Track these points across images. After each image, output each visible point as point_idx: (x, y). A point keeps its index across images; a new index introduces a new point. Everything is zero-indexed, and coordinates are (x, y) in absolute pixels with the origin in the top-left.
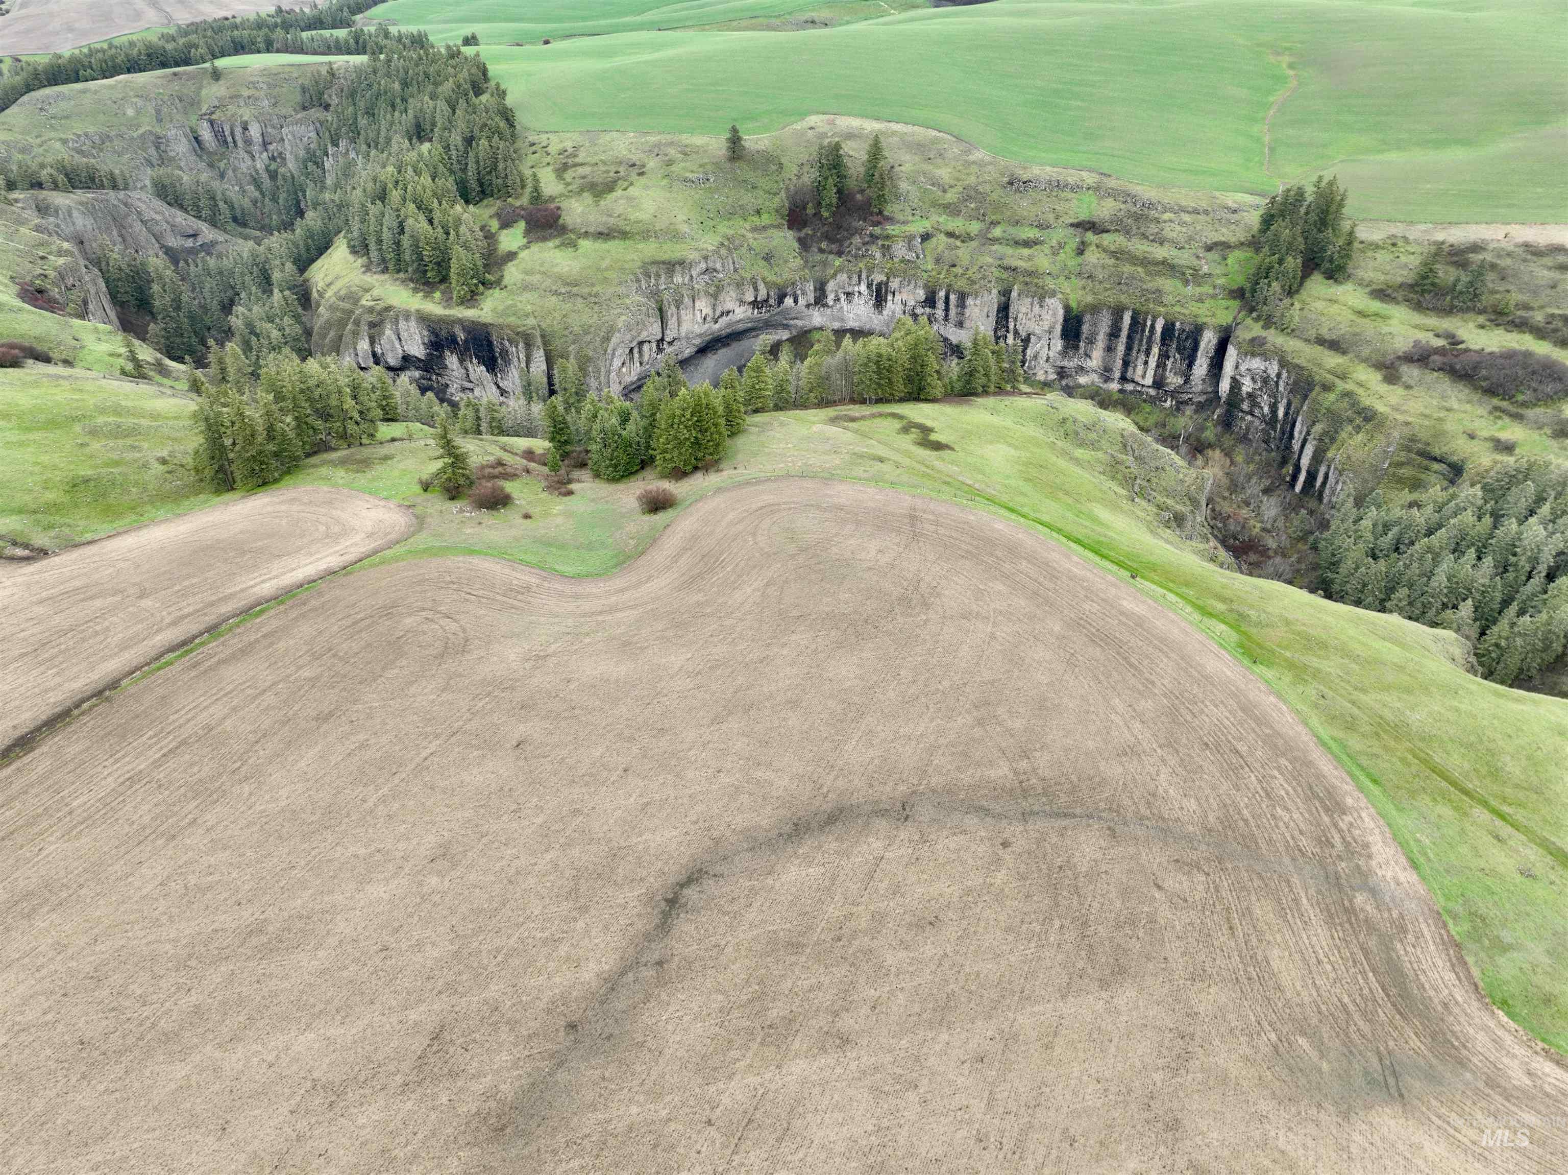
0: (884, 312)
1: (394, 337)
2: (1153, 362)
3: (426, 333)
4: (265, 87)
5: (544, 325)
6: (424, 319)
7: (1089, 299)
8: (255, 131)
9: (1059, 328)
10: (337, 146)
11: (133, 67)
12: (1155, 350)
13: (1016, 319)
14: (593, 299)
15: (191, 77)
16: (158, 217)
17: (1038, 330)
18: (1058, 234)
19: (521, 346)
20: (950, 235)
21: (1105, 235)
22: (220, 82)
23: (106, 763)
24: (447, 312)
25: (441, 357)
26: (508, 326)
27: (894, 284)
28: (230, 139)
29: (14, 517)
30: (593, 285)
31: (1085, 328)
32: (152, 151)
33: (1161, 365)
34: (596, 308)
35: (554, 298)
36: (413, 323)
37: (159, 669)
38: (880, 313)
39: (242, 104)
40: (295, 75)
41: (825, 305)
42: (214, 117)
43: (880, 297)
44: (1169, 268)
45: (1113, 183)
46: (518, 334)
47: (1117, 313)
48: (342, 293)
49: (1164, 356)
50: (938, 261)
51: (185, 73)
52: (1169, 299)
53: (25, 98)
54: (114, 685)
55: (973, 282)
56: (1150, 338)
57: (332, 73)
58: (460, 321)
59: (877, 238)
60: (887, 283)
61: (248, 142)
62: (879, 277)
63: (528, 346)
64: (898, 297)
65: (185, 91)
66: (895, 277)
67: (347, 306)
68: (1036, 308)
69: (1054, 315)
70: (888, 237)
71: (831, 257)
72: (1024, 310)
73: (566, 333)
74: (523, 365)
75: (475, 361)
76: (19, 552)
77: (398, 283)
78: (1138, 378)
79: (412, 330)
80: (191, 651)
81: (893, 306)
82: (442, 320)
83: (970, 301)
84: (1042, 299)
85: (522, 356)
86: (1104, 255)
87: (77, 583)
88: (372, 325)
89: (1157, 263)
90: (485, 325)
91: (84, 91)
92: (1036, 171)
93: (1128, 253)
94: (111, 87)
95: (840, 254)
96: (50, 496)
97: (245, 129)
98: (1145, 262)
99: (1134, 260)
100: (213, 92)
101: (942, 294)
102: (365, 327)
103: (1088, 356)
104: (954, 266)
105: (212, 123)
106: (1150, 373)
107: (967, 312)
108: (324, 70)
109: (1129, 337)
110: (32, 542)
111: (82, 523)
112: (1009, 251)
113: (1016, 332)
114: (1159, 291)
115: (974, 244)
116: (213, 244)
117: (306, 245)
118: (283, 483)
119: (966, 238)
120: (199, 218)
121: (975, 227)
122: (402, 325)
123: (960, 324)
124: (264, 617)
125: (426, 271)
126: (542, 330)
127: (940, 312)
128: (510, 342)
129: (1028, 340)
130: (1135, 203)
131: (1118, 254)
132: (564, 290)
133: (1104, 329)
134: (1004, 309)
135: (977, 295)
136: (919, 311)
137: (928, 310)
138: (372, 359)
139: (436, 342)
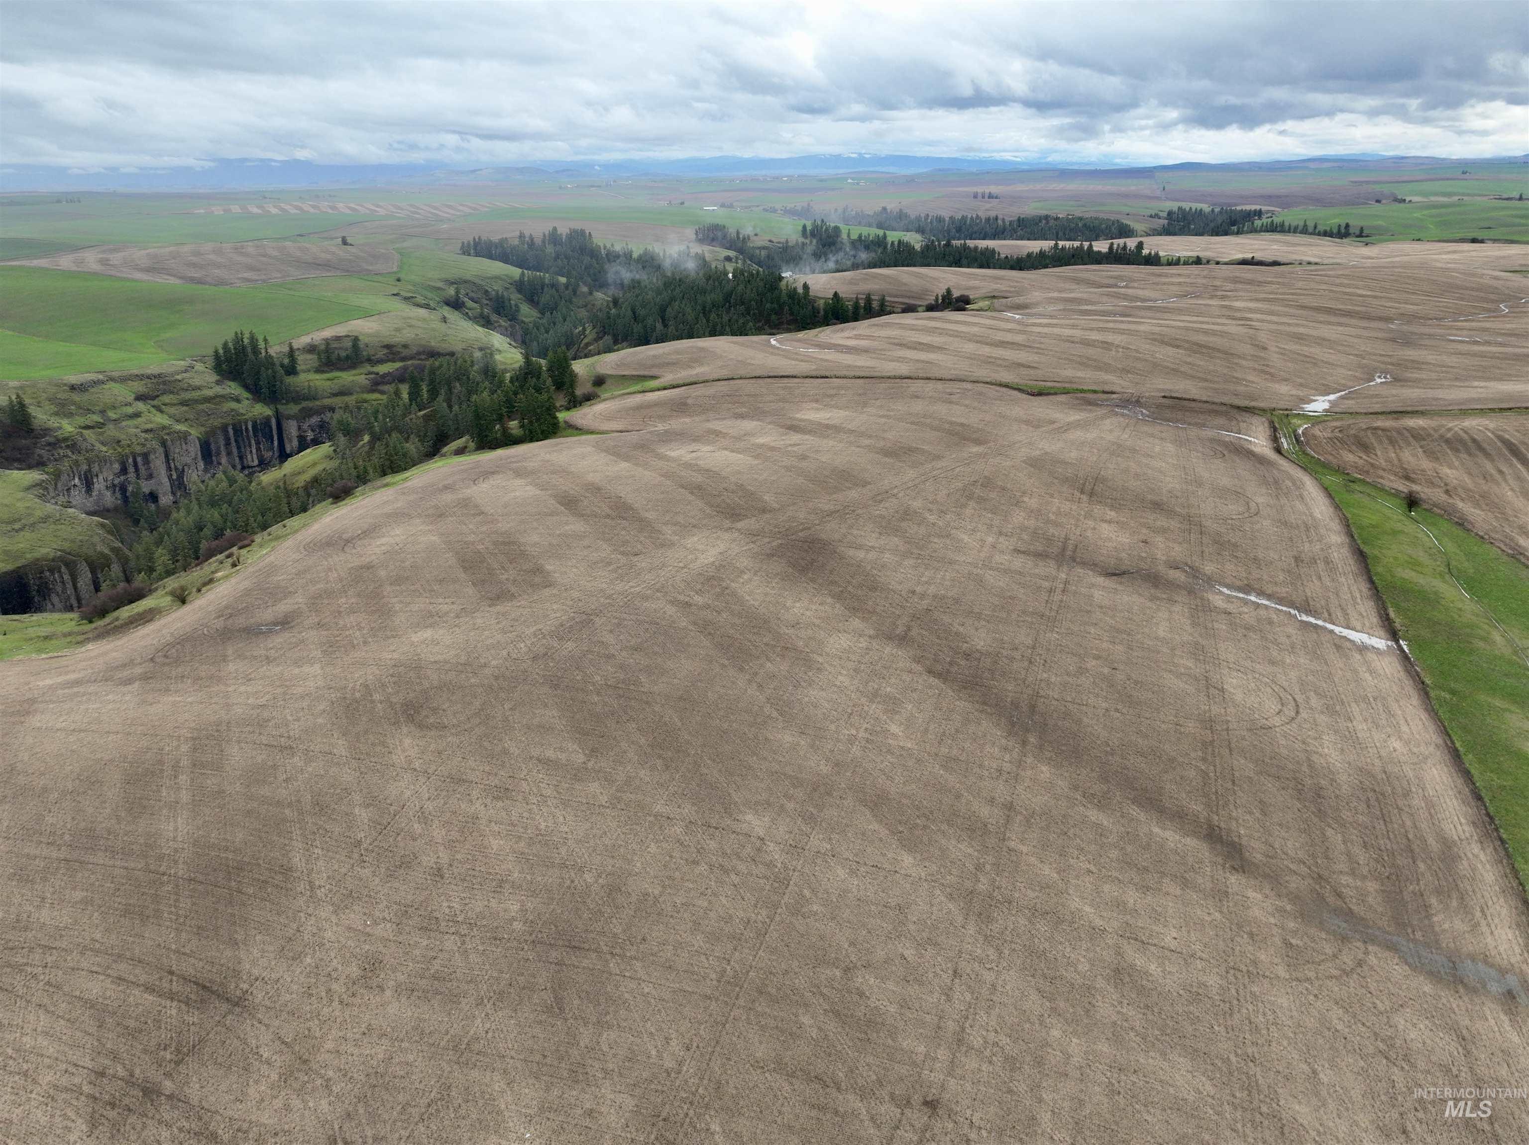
0: (94, 494)
2: (254, 451)
7: (203, 429)
9: (199, 453)
12: (253, 442)
13: (174, 460)
17: (188, 460)
18: (140, 406)
19: (63, 569)
20: (87, 427)
21: (160, 398)
27: (95, 468)
31: (213, 447)
33: (258, 449)
35: (22, 533)
38: (91, 496)
43: (89, 485)
44: (220, 398)
45: (115, 374)
47: (224, 429)
49: (258, 443)
50: (103, 444)
52: (242, 412)
55: (144, 445)
56: (248, 436)
59: (55, 444)
60: (90, 471)
62: (85, 467)
64: (101, 477)
66: (94, 462)
68: (184, 446)
69: (195, 446)
70: (64, 440)
72: (177, 451)
73: (78, 543)
78: (251, 464)
81: (99, 485)
83: (152, 457)
84: (185, 438)
86: (176, 407)
89: (213, 398)
90: (13, 572)
92: (73, 379)
93: (189, 400)
98: (208, 400)
99: (196, 401)
101: (131, 460)
103: (219, 464)
104: (119, 442)
106: (255, 456)
107: (152, 465)
109: (236, 441)
112: (134, 422)
113: (176, 469)
114: (232, 410)
115: (110, 426)
119: (100, 425)
121: (97, 418)
123: (150, 477)
127: (132, 476)
128: (52, 571)
129: (183, 470)
130: (148, 377)
131: (184, 403)
132: (17, 526)
133: (222, 442)
134: (167, 456)
135: (154, 451)
136: (116, 482)
137: (122, 478)
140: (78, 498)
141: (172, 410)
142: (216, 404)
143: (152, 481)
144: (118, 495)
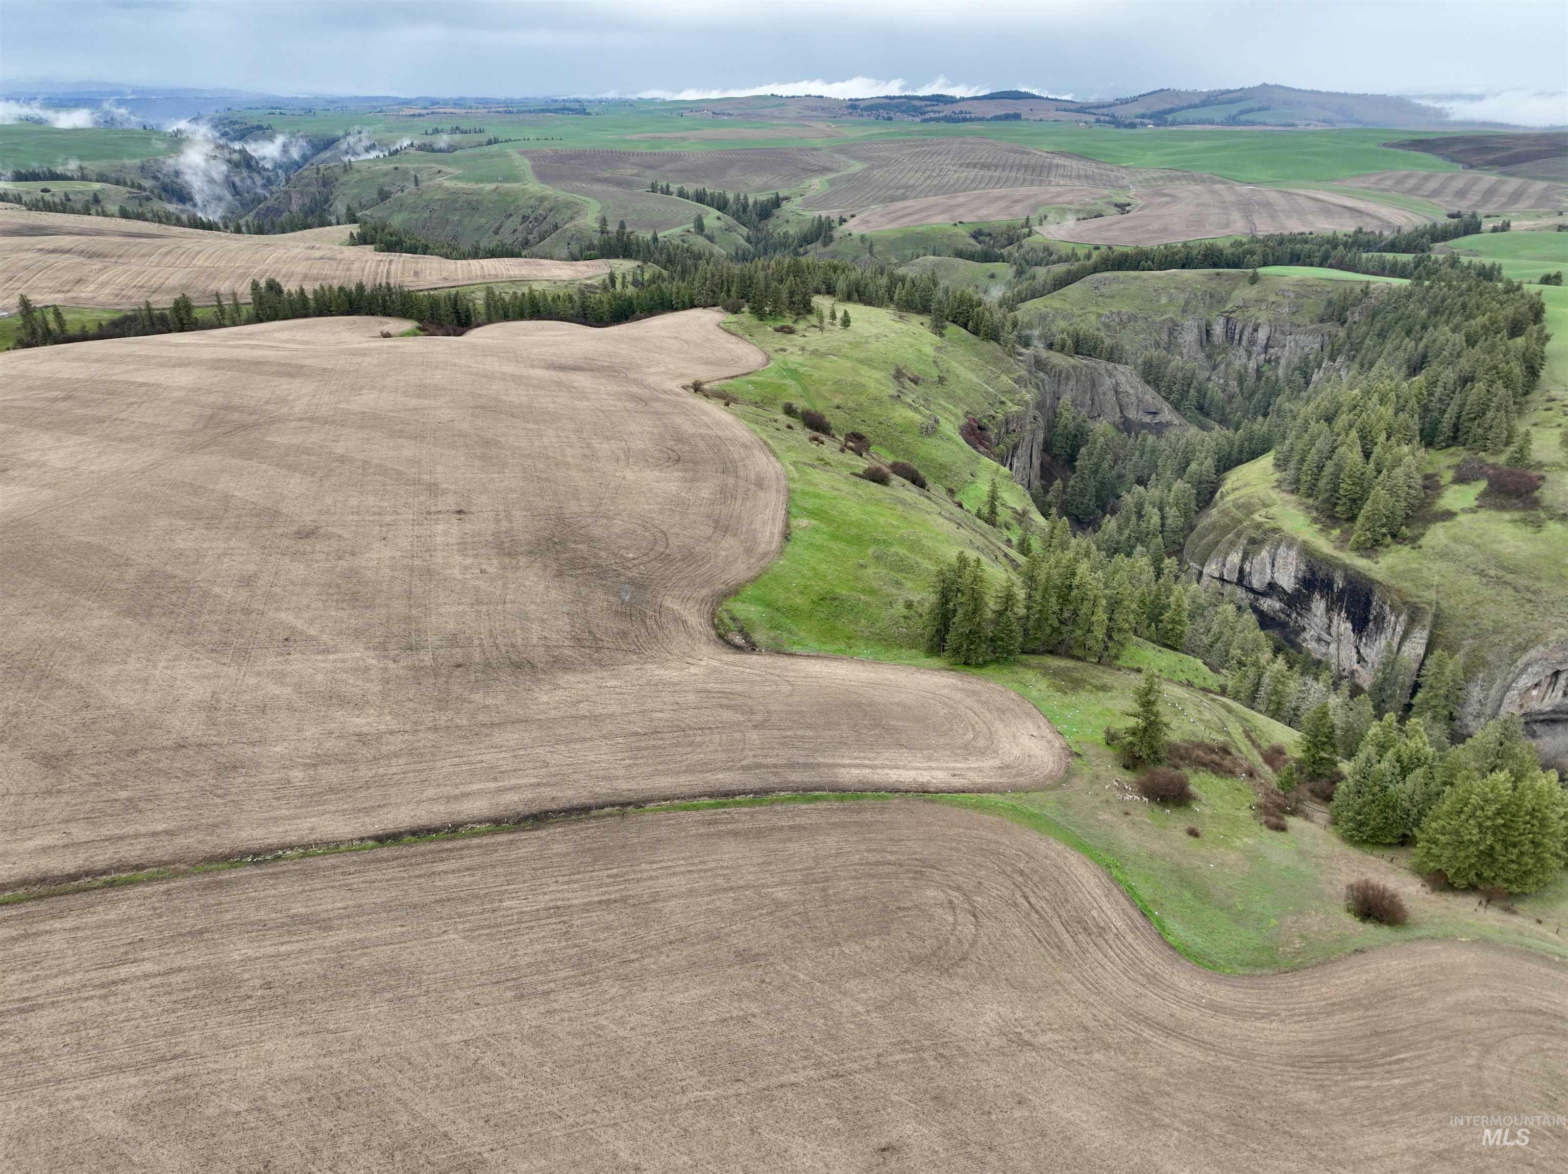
1: (1268, 561)
3: (1303, 567)
4: (1293, 295)
5: (1444, 604)
6: (1306, 552)
8: (1262, 335)
10: (1334, 361)
11: (1186, 263)
14: (1529, 596)
15: (1230, 278)
16: (1131, 391)
19: (1403, 618)
22: (1255, 286)
23: (560, 879)
24: (1336, 553)
25: (1309, 598)
26: (1399, 591)
28: (1237, 337)
29: (760, 608)
30: (1538, 579)
32: (1165, 336)
34: (1528, 607)
35: (1475, 579)
36: (1293, 553)
37: (686, 809)
39: (1264, 307)
40: (1329, 289)
42: (1233, 315)
46: (1405, 603)
48: (1242, 501)
51: (1227, 274)
53: (1089, 278)
54: (639, 804)
57: (1366, 293)
58: (1345, 568)
61: (1253, 342)
63: (1413, 621)
65: (1219, 289)
67: (1239, 515)
74: (1397, 639)
75: (1343, 614)
76: (738, 640)
77: (1302, 507)
79: (1290, 560)
80: (724, 805)
82: (1326, 560)
85: (1399, 629)
87: (739, 688)
88: (1253, 541)
91: (1136, 278)
94: (1159, 278)
96: (799, 600)
97: (1256, 330)
100: (1245, 292)
102: (1243, 541)
105: (1228, 320)
108: (1358, 289)
110: (753, 635)
111: (802, 634)
116: (1168, 424)
117: (1241, 446)
118: (984, 671)
120: (1167, 399)
122: (1282, 551)
124: (812, 806)
125: (1336, 504)
126: (1439, 608)
138: (1237, 575)
139: (1309, 581)
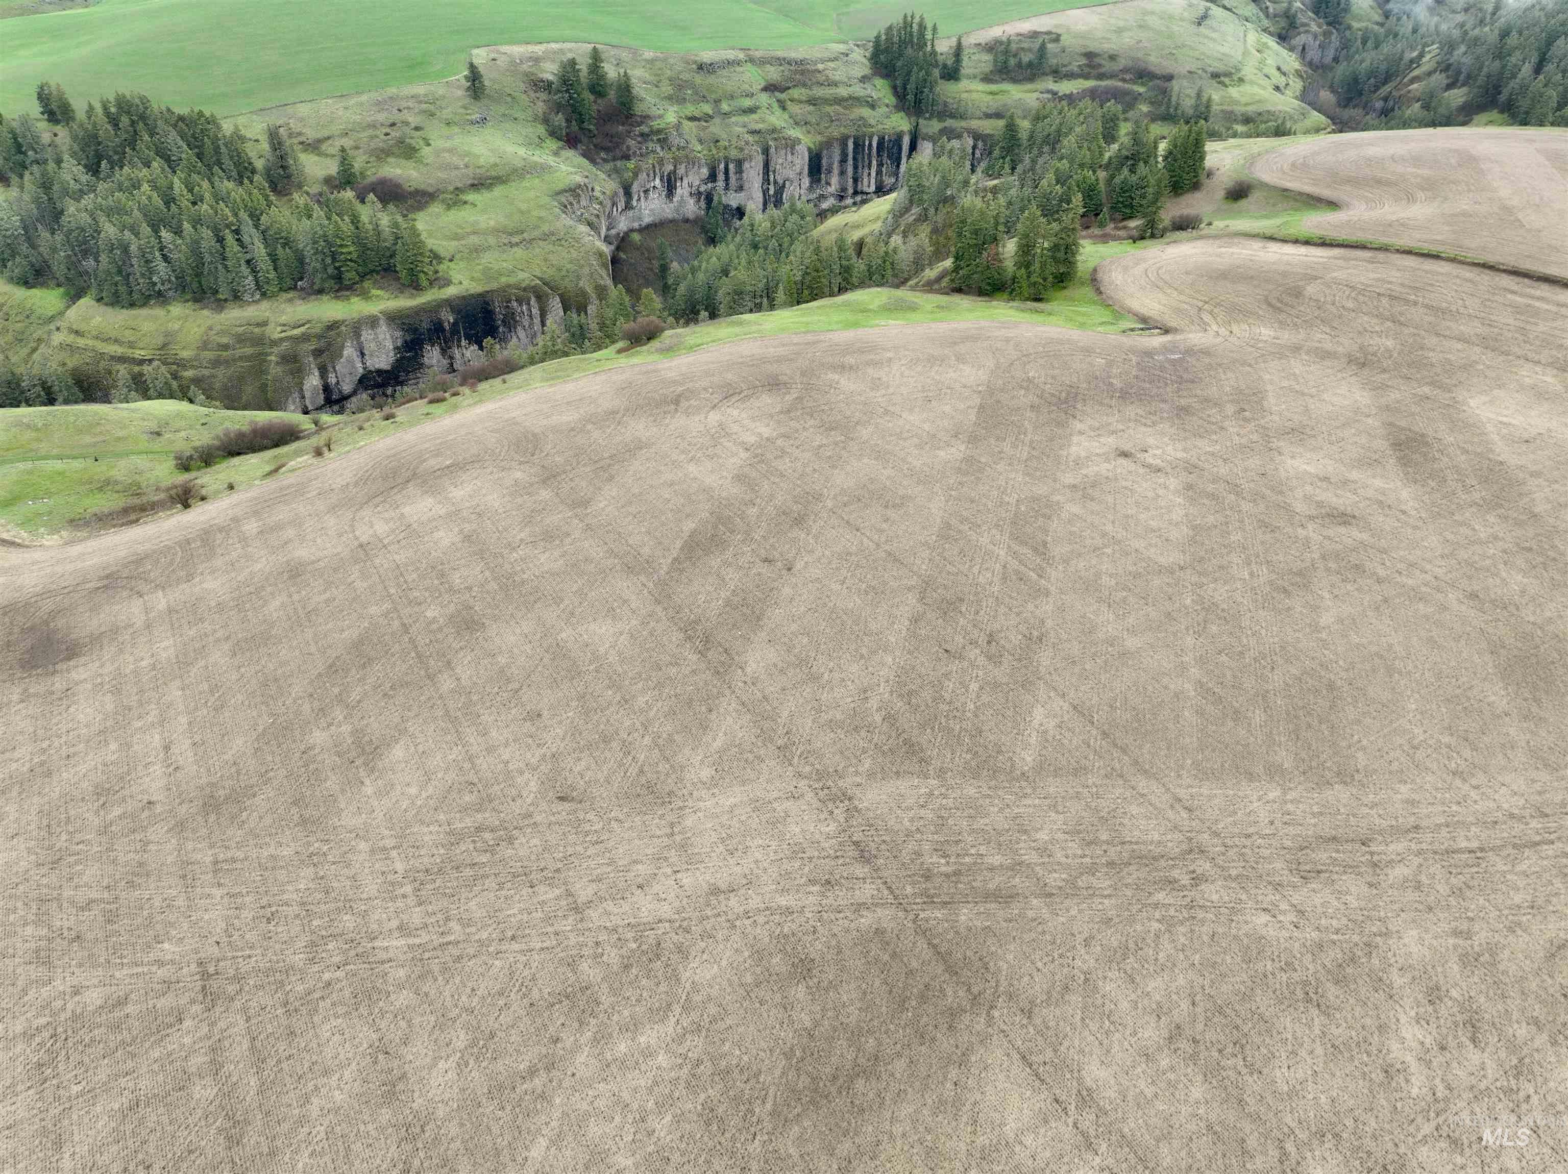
0: (675, 199)
1: (354, 356)
2: (873, 174)
3: (398, 334)
5: (536, 274)
6: (393, 318)
7: (819, 138)
9: (806, 168)
12: (874, 162)
13: (774, 172)
17: (792, 175)
18: (764, 99)
19: (533, 301)
20: (692, 119)
21: (790, 91)
25: (418, 356)
27: (681, 170)
30: (536, 227)
31: (824, 162)
33: (879, 173)
35: (515, 249)
36: (381, 329)
38: (671, 200)
41: (632, 208)
43: (670, 188)
44: (855, 100)
45: (758, 54)
46: (525, 289)
47: (843, 142)
48: (212, 343)
49: (880, 165)
50: (700, 141)
52: (872, 122)
55: (742, 150)
56: (870, 155)
58: (448, 303)
59: (648, 135)
60: (675, 172)
62: (669, 168)
63: (541, 298)
64: (685, 181)
66: (681, 164)
67: (248, 350)
68: (789, 157)
69: (803, 158)
70: (659, 131)
71: (619, 163)
72: (780, 161)
73: (564, 273)
74: (537, 321)
75: (464, 342)
78: (866, 189)
79: (381, 337)
81: (682, 190)
82: (418, 311)
83: (746, 165)
84: (793, 147)
85: (535, 311)
86: (802, 106)
88: (316, 353)
89: (847, 100)
90: (481, 295)
92: (707, 56)
93: (819, 98)
95: (627, 157)
98: (839, 101)
99: (827, 101)
101: (722, 166)
103: (828, 184)
104: (717, 141)
106: (873, 181)
107: (746, 176)
109: (855, 159)
112: (745, 119)
113: (775, 182)
114: (861, 118)
115: (717, 120)
119: (708, 118)
121: (707, 108)
122: (366, 335)
123: (740, 188)
126: (538, 278)
127: (721, 183)
128: (520, 301)
129: (784, 186)
130: (789, 63)
131: (812, 101)
132: (515, 239)
133: (837, 158)
134: (766, 165)
135: (751, 158)
136: (702, 189)
137: (710, 185)
138: (322, 396)
139: (412, 341)
140: (656, 201)
141: (794, 108)
142: (845, 108)
143: (742, 194)
144: (703, 204)
